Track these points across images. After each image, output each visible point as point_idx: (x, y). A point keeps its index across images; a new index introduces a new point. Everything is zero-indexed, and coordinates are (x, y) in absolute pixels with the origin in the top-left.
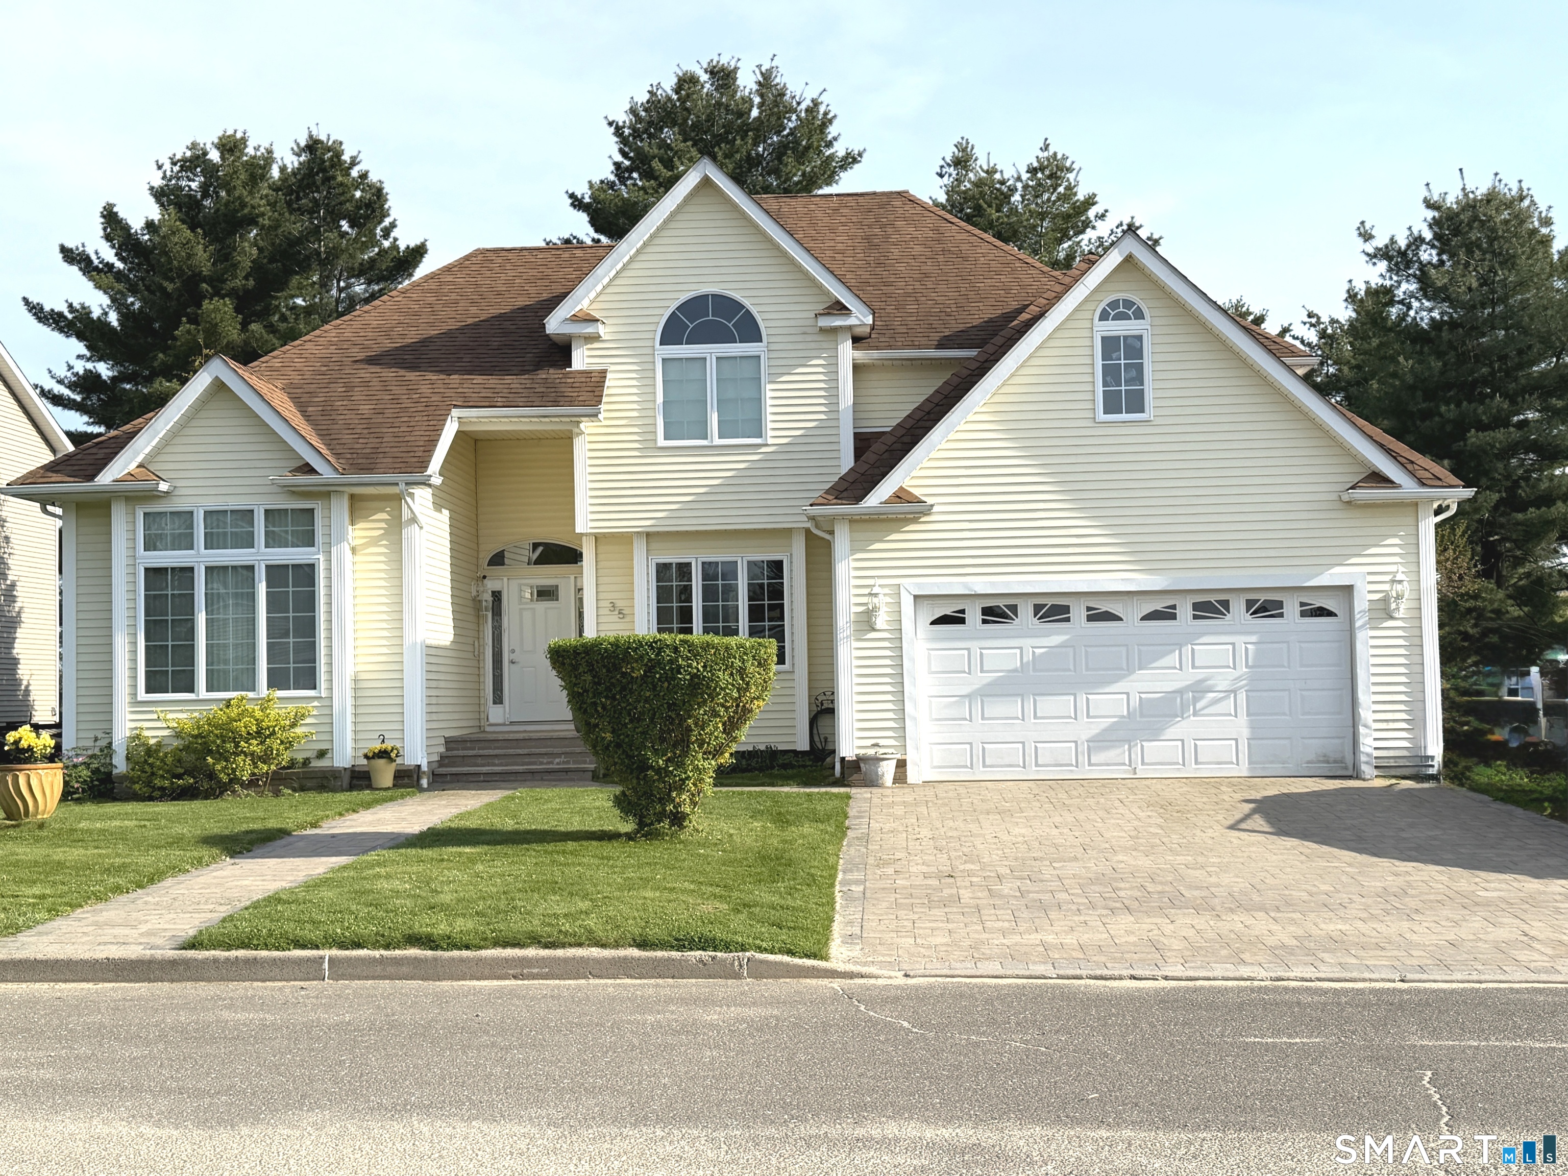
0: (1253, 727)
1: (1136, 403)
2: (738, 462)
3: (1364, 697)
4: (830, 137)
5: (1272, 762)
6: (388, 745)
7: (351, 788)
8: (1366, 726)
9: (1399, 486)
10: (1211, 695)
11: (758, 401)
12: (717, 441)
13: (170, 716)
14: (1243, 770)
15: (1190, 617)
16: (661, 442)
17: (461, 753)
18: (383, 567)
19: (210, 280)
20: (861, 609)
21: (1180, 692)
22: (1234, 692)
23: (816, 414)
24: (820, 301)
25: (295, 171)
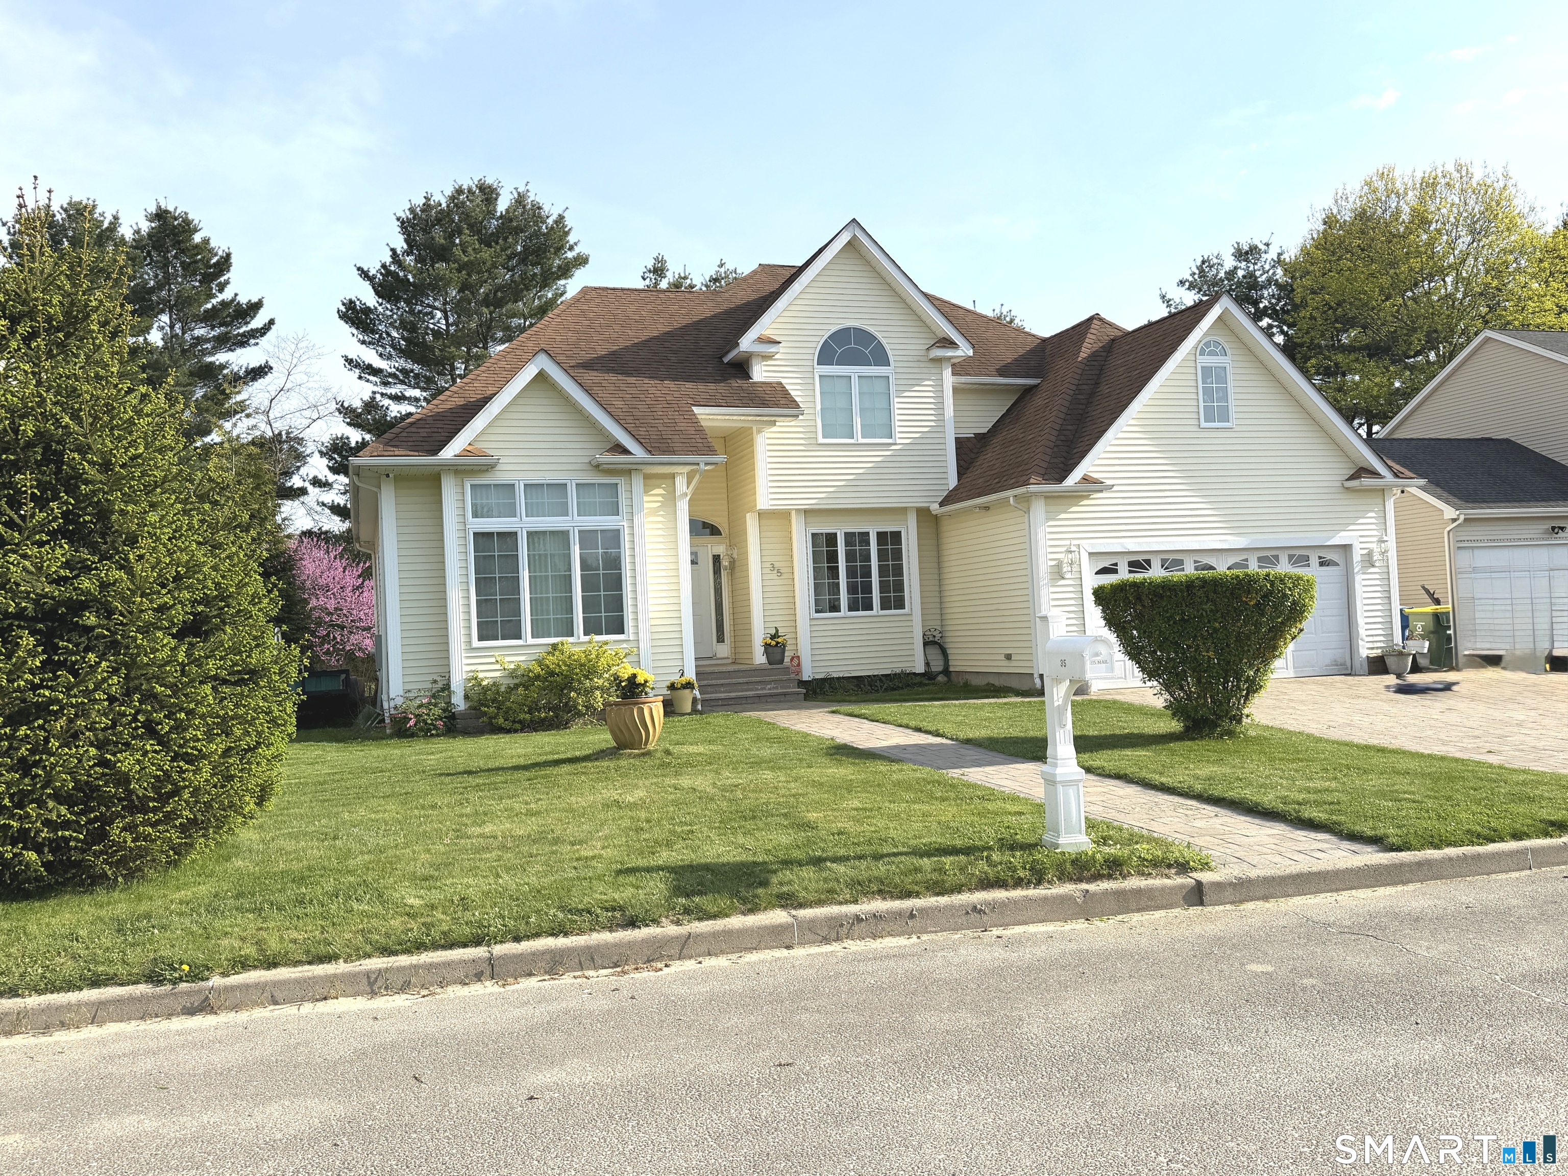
1: (1224, 415)
2: (876, 456)
3: (1361, 621)
5: (1306, 667)
8: (1362, 640)
9: (1384, 477)
11: (889, 410)
12: (862, 441)
14: (1291, 673)
15: (1257, 567)
16: (821, 440)
20: (1053, 563)
23: (927, 422)
24: (932, 336)
25: (150, 235)
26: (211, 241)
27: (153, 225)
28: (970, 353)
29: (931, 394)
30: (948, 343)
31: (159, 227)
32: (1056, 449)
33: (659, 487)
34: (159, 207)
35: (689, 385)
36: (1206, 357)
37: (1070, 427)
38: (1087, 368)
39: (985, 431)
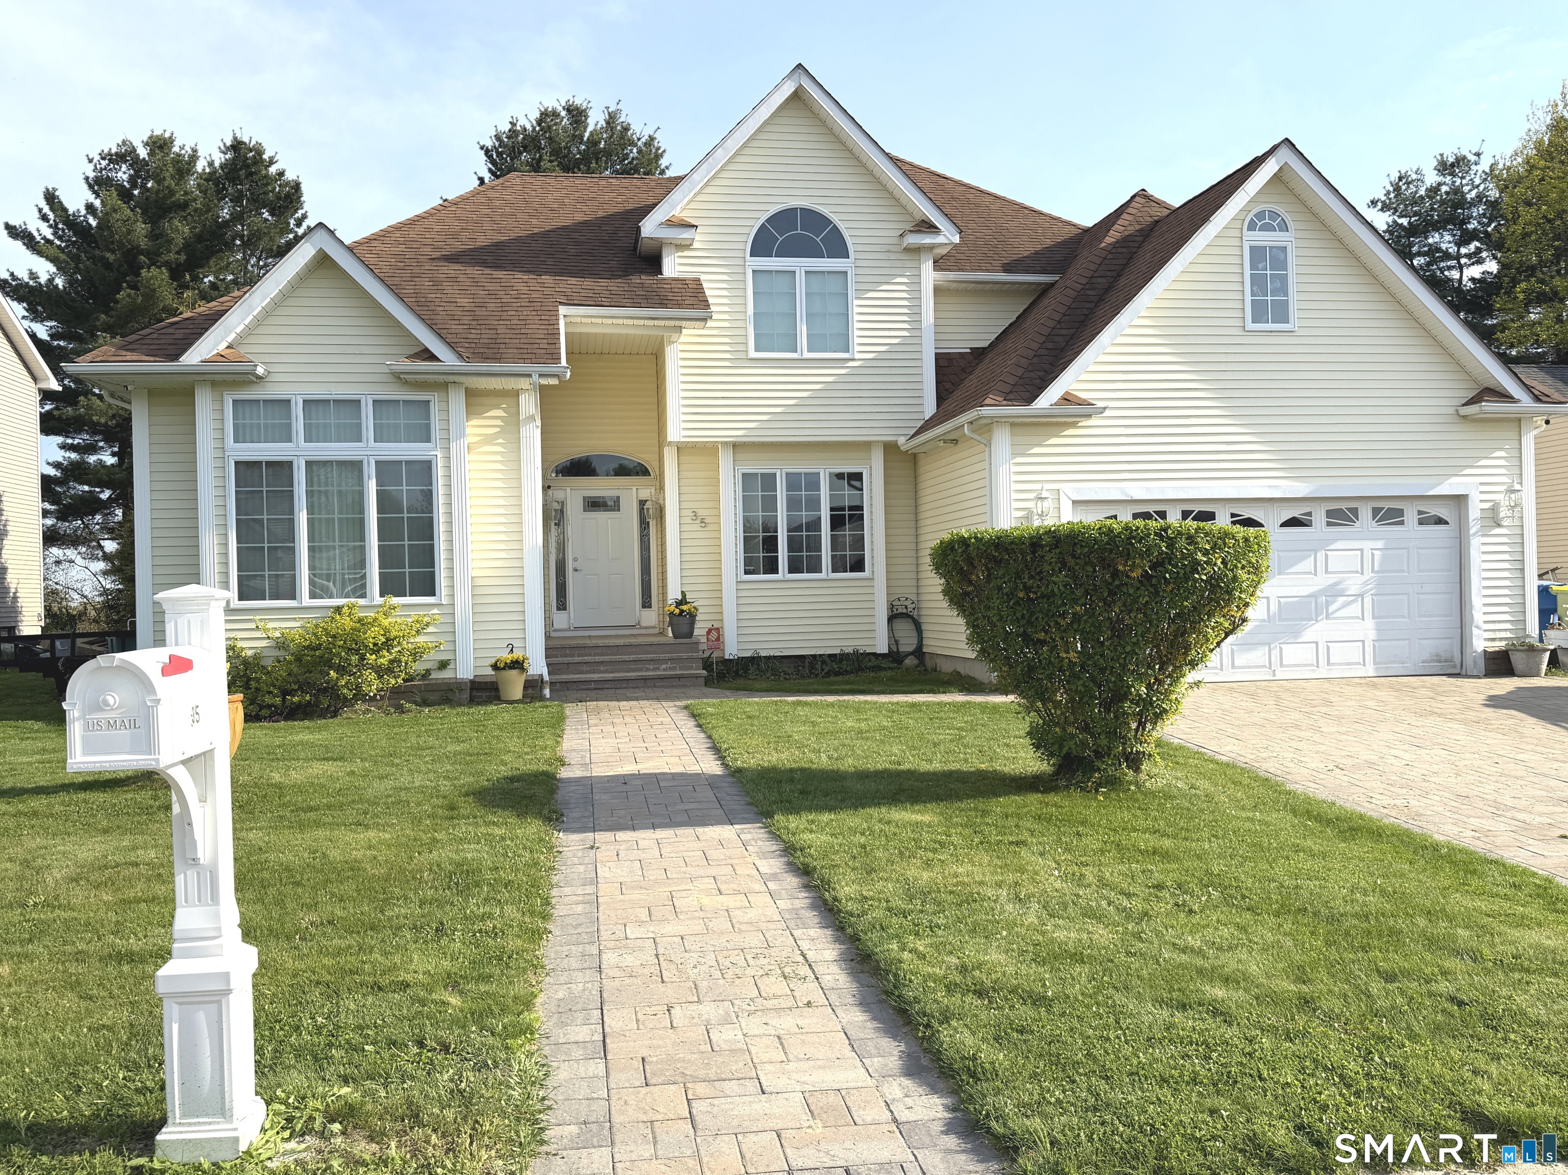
0: (1379, 629)
1: (1281, 314)
2: (827, 375)
3: (1478, 600)
4: (662, 167)
5: (1393, 662)
6: (518, 654)
7: (473, 701)
8: (1478, 627)
9: (1520, 401)
10: (1341, 600)
11: (845, 316)
12: (807, 355)
13: (270, 625)
14: (1370, 671)
15: (1324, 524)
16: (753, 354)
17: (566, 660)
18: (500, 466)
19: (147, 253)
20: (1021, 514)
21: (1314, 596)
22: (1362, 595)
23: (899, 330)
24: (908, 218)
25: (222, 166)
26: (286, 173)
27: (227, 156)
28: (956, 239)
29: (905, 295)
30: (927, 226)
31: (233, 158)
32: (1036, 360)
33: (497, 407)
34: (235, 138)
35: (573, 281)
36: (1257, 233)
37: (1064, 332)
38: (1110, 256)
39: (985, 344)
